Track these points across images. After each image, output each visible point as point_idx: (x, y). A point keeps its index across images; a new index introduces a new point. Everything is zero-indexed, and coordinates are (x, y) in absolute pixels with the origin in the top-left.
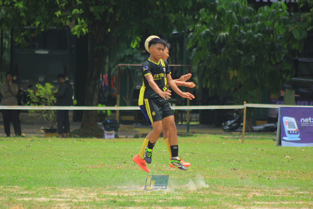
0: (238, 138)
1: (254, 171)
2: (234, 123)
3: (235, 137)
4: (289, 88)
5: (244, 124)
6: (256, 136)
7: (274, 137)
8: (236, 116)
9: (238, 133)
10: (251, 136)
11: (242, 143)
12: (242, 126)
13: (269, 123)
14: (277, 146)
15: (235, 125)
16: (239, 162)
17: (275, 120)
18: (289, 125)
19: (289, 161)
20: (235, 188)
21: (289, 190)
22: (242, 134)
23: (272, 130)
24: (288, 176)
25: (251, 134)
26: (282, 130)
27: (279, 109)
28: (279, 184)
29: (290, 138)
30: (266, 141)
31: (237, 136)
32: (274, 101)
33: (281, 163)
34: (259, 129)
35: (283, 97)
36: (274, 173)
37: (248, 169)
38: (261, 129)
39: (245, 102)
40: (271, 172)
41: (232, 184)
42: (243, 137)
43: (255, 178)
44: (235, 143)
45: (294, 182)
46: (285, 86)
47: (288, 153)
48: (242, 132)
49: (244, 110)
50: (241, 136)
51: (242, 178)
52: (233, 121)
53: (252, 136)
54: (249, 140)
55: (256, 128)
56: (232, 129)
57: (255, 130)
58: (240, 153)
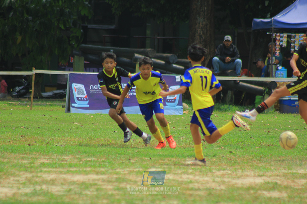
0: (26, 105)
1: (42, 138)
2: (22, 89)
3: (23, 103)
4: (78, 55)
5: (32, 90)
6: (44, 103)
7: (63, 104)
8: (24, 82)
9: (27, 99)
10: (39, 103)
11: (31, 109)
12: (31, 92)
13: (58, 89)
14: (66, 112)
15: (24, 91)
16: (27, 128)
17: (64, 87)
18: (78, 91)
19: (77, 128)
20: (22, 154)
21: (77, 156)
22: (30, 100)
23: (61, 97)
24: (77, 143)
25: (40, 101)
26: (71, 97)
27: (68, 75)
28: (67, 151)
29: (79, 105)
30: (55, 108)
31: (26, 103)
32: (63, 67)
33: (70, 130)
34: (48, 95)
35: (72, 63)
36: (62, 140)
37: (36, 136)
38: (50, 95)
39: (33, 68)
40: (59, 139)
41: (19, 151)
42: (31, 103)
43: (43, 144)
44: (24, 109)
45: (82, 149)
46: (74, 52)
47: (77, 119)
48: (30, 98)
49: (33, 76)
50: (30, 103)
51: (30, 145)
52: (21, 88)
53: (41, 102)
54: (38, 106)
55: (45, 94)
56: (21, 96)
57: (44, 96)
58: (28, 119)
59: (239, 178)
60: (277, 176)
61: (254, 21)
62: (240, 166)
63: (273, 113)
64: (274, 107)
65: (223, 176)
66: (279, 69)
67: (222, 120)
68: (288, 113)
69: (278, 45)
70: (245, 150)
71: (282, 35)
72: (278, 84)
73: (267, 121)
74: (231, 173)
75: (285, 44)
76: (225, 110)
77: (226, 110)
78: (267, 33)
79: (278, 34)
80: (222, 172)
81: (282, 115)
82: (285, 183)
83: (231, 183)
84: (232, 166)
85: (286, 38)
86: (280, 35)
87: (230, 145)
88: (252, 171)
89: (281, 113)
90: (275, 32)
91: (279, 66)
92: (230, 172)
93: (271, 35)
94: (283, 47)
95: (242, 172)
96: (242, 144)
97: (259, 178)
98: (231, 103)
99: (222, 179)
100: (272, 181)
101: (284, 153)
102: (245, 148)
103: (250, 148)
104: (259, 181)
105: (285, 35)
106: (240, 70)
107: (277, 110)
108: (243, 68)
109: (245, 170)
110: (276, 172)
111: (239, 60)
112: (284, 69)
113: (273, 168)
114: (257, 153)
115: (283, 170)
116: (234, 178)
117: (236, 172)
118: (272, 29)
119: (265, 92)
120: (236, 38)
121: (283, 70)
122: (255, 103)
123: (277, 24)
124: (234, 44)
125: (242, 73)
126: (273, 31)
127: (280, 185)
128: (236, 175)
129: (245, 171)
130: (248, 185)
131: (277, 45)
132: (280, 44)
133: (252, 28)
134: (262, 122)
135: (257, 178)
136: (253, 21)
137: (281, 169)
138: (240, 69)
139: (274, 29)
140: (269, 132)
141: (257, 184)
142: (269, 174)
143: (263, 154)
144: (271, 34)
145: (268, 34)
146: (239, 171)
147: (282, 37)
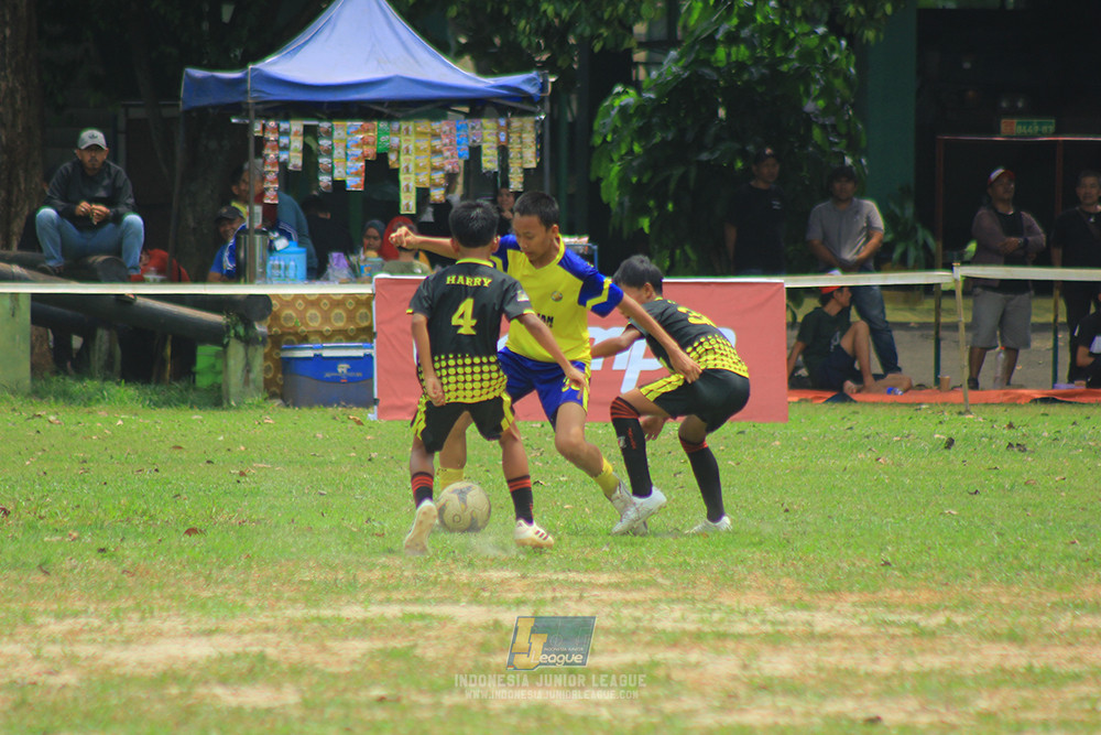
59: (128, 642)
60: (267, 630)
61: (187, 75)
62: (135, 598)
63: (258, 406)
64: (262, 385)
65: (71, 636)
66: (278, 249)
67: (75, 434)
68: (310, 405)
69: (273, 165)
70: (155, 542)
71: (284, 126)
72: (274, 302)
73: (236, 436)
74: (99, 627)
75: (295, 160)
76: (87, 400)
77: (89, 399)
78: (234, 121)
79: (272, 124)
80: (68, 624)
81: (292, 413)
82: (295, 656)
83: (100, 661)
84: (104, 600)
85: (301, 138)
86: (278, 126)
87: (102, 526)
88: (178, 615)
89: (288, 406)
90: (259, 116)
91: (277, 239)
92: (96, 623)
93: (246, 128)
94: (290, 168)
95: (142, 619)
96: (146, 518)
97: (204, 640)
98: (108, 373)
99: (67, 649)
100: (248, 649)
101: (294, 550)
102: (154, 533)
103: (173, 532)
104: (200, 650)
105: (296, 126)
106: (139, 253)
107: (273, 396)
108: (146, 247)
109: (152, 612)
110: (263, 618)
111: (134, 219)
112: (295, 248)
113: (251, 604)
114: (197, 549)
115: (286, 608)
116: (110, 644)
117: (119, 621)
118: (248, 104)
119: (228, 331)
120: (122, 138)
121: (291, 253)
122: (194, 374)
123: (267, 89)
124: (115, 160)
125: (145, 265)
126: (252, 114)
127: (274, 664)
128: (121, 630)
129: (152, 617)
130: (160, 667)
131: (268, 161)
132: (278, 158)
133: (181, 103)
134: (221, 438)
135: (194, 641)
136: (184, 76)
137: (282, 604)
138: (138, 250)
139: (257, 103)
140: (242, 474)
141: (194, 663)
142: (238, 624)
143: (217, 553)
144: (247, 122)
145: (234, 124)
146: (130, 619)
147: (286, 133)
